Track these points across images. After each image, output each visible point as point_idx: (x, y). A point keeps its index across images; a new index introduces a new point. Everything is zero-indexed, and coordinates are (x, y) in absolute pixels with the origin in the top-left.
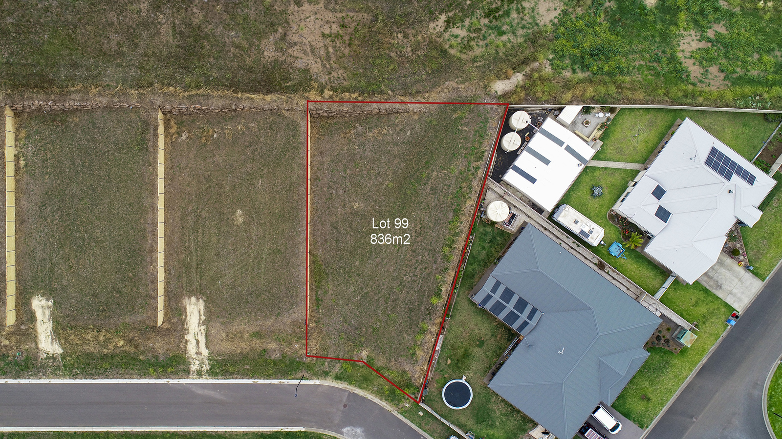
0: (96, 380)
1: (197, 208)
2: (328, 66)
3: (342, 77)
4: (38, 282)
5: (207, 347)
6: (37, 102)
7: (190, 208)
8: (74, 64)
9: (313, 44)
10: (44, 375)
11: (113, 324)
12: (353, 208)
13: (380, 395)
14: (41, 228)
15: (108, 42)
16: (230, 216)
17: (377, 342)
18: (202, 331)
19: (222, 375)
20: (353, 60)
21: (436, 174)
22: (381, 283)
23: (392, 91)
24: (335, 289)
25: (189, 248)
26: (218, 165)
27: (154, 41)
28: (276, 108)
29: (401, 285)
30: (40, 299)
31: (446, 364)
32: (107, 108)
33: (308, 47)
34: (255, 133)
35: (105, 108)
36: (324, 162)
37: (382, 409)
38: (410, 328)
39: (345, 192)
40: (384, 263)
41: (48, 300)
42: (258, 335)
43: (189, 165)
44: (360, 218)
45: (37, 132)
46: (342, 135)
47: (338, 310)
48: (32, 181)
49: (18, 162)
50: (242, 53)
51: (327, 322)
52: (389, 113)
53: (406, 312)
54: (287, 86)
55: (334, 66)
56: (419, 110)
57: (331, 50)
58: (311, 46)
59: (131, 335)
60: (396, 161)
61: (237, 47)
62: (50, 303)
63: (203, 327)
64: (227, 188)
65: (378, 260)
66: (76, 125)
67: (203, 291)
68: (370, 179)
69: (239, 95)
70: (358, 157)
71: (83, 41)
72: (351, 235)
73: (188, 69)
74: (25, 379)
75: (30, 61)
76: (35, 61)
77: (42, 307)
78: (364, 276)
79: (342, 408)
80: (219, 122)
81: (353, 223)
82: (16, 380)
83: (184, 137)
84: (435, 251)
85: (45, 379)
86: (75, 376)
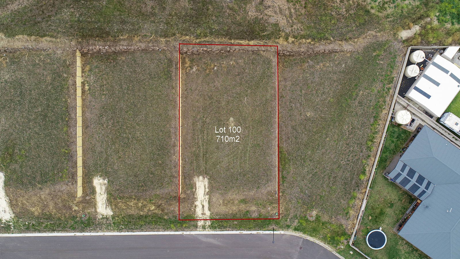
0: (135, 233)
1: (204, 117)
2: (291, 21)
3: (300, 29)
4: (98, 167)
5: (209, 210)
6: (98, 47)
7: (199, 117)
8: (122, 21)
9: (281, 7)
10: (100, 230)
11: (149, 195)
12: (306, 115)
13: (324, 240)
14: (99, 131)
15: (145, 7)
16: (225, 122)
17: (322, 205)
18: (207, 199)
19: (219, 228)
20: (308, 17)
21: (362, 92)
22: (326, 166)
23: (333, 38)
24: (294, 170)
25: (198, 144)
26: (217, 88)
27: (176, 6)
28: (256, 49)
29: (338, 167)
30: (99, 179)
31: (368, 220)
32: (145, 51)
33: (278, 9)
34: (242, 66)
35: (143, 50)
36: (287, 86)
37: (325, 250)
38: (345, 196)
39: (301, 105)
40: (328, 152)
41: (104, 179)
42: (244, 201)
43: (198, 88)
44: (311, 123)
45: (97, 67)
46: (299, 67)
47: (297, 184)
48: (93, 100)
49: (84, 87)
50: (234, 13)
51: (289, 192)
52: (331, 52)
53: (342, 185)
54: (264, 35)
55: (295, 21)
56: (351, 50)
57: (293, 11)
58: (280, 8)
59: (160, 202)
60: (335, 84)
61: (231, 9)
62: (106, 182)
63: (207, 197)
64: (223, 103)
65: (324, 150)
66: (123, 62)
67: (208, 173)
68: (318, 96)
69: (233, 41)
70: (309, 82)
71: (129, 6)
72: (305, 134)
73: (198, 24)
74: (88, 232)
75: (93, 19)
76: (97, 20)
77: (100, 184)
78: (314, 161)
79: (299, 249)
80: (218, 60)
81: (306, 126)
82: (82, 233)
83: (194, 70)
84: (361, 144)
85: (101, 232)
86: (121, 230)
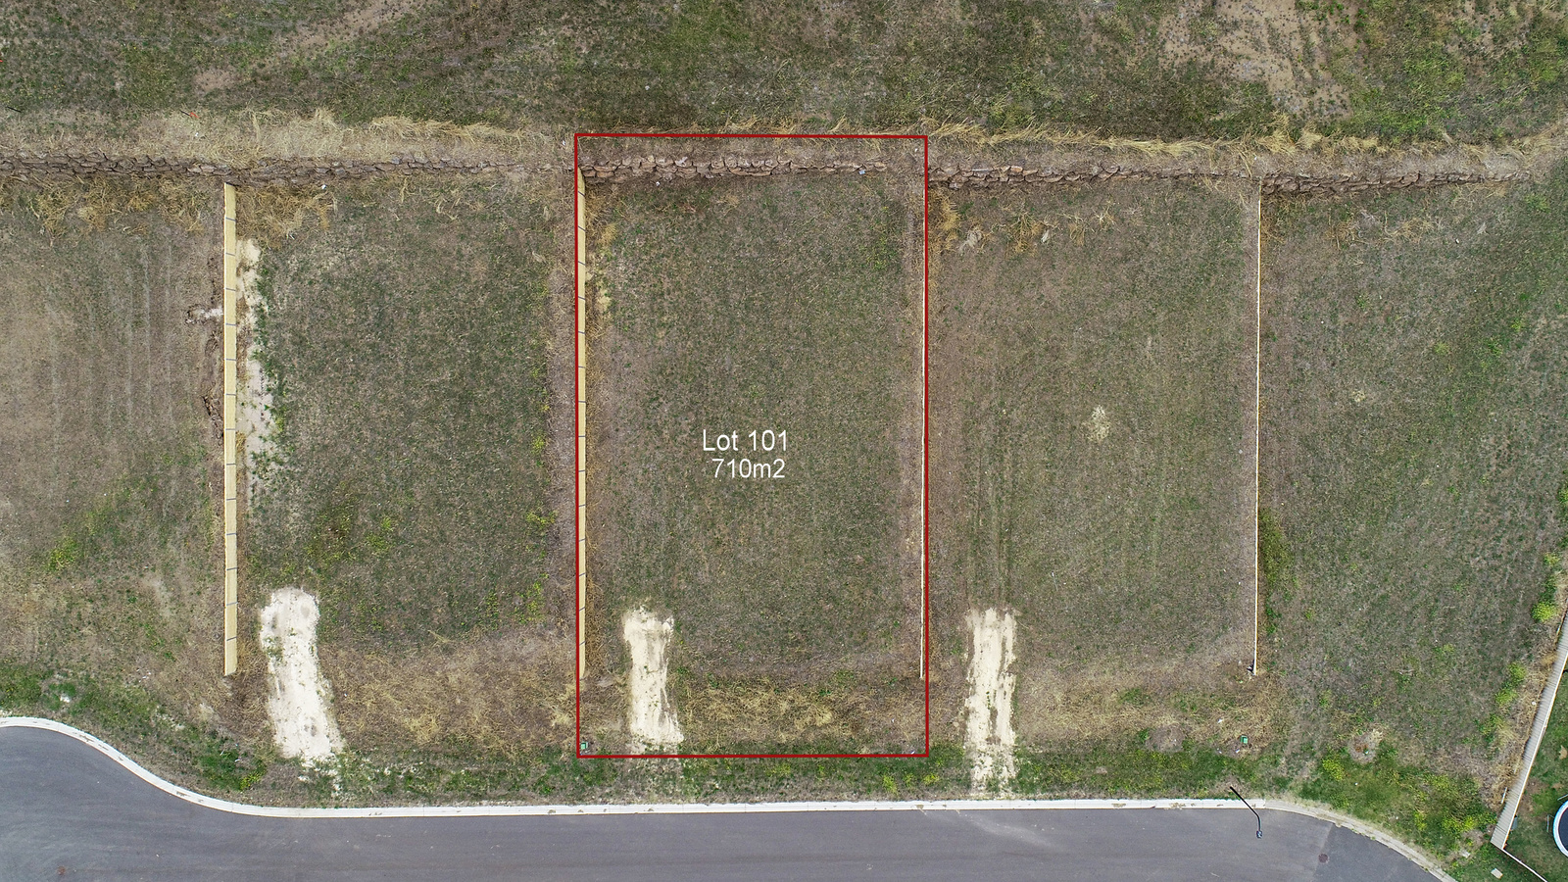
0: (757, 805)
1: (1002, 404)
2: (1307, 75)
3: (1338, 102)
4: (639, 578)
5: (1015, 725)
6: (651, 158)
7: (984, 405)
8: (737, 72)
9: (1276, 24)
10: (638, 794)
11: (818, 673)
12: (1352, 401)
13: (1404, 831)
14: (647, 453)
15: (815, 23)
16: (1078, 423)
17: (1405, 708)
18: (1007, 688)
19: (1044, 790)
20: (1365, 63)
21: (1545, 322)
22: (1418, 574)
23: (1451, 134)
24: (1309, 589)
25: (981, 497)
26: (1050, 306)
27: (918, 19)
28: (1190, 171)
29: (1463, 577)
30: (644, 616)
31: (1556, 759)
32: (809, 174)
33: (1265, 31)
34: (1137, 230)
35: (803, 171)
36: (1283, 298)
37: (1407, 863)
38: (1484, 678)
39: (1333, 365)
40: (1425, 527)
41: (661, 618)
42: (1137, 696)
43: (983, 306)
44: (1368, 426)
45: (638, 231)
46: (1328, 235)
47: (1318, 636)
48: (627, 344)
49: (594, 301)
50: (1118, 46)
51: (1291, 664)
52: (1451, 180)
53: (1475, 640)
54: (1215, 122)
55: (1322, 74)
56: (1508, 176)
57: (1315, 39)
58: (1271, 30)
59: (851, 700)
60: (1451, 294)
61: (1105, 31)
62: (667, 627)
63: (1010, 680)
64: (1071, 358)
65: (1410, 521)
66: (733, 212)
67: (1014, 597)
68: (1392, 334)
69: (1112, 143)
70: (1363, 285)
71: (759, 17)
72: (1347, 465)
73: (995, 83)
74: (596, 803)
75: (637, 64)
76: (650, 65)
77: (648, 635)
78: (1376, 559)
79: (1316, 863)
80: (1054, 207)
81: (1352, 436)
82: (574, 807)
83: (972, 241)
84: (1541, 500)
85: (641, 802)
86: (709, 796)
